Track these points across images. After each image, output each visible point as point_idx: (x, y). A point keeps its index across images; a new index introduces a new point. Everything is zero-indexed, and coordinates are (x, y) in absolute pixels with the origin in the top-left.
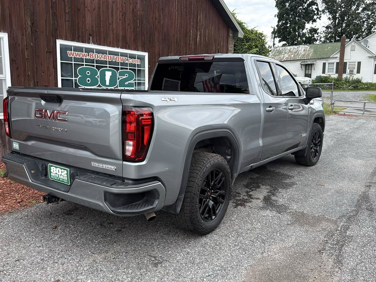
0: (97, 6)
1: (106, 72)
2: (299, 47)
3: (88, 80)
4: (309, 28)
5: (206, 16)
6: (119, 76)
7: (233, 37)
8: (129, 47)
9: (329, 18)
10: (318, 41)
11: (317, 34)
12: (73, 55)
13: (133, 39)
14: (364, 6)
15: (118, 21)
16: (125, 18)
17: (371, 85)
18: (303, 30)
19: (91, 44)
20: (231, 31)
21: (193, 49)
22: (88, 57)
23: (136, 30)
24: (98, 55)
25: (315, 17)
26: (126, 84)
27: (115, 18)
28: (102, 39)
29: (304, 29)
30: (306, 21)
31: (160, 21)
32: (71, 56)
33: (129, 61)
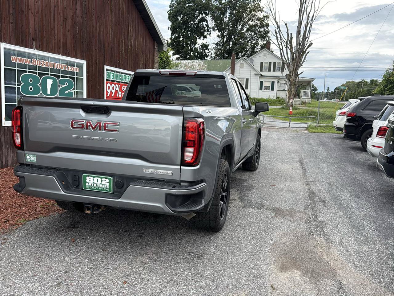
0: (40, 9)
1: (48, 80)
2: (194, 61)
3: (30, 88)
4: (201, 44)
5: (135, 27)
6: (60, 84)
7: (158, 50)
8: (69, 55)
9: (218, 36)
10: (209, 57)
11: (208, 50)
12: (16, 61)
13: (73, 46)
14: (248, 27)
15: (59, 25)
16: (66, 23)
17: (258, 100)
18: (195, 45)
19: (34, 49)
20: (156, 44)
21: (125, 59)
22: (31, 64)
23: (75, 37)
24: (40, 62)
25: (206, 33)
26: (65, 93)
27: (56, 23)
28: (45, 45)
29: (197, 45)
30: (198, 36)
31: (97, 29)
32: (15, 62)
33: (69, 69)
